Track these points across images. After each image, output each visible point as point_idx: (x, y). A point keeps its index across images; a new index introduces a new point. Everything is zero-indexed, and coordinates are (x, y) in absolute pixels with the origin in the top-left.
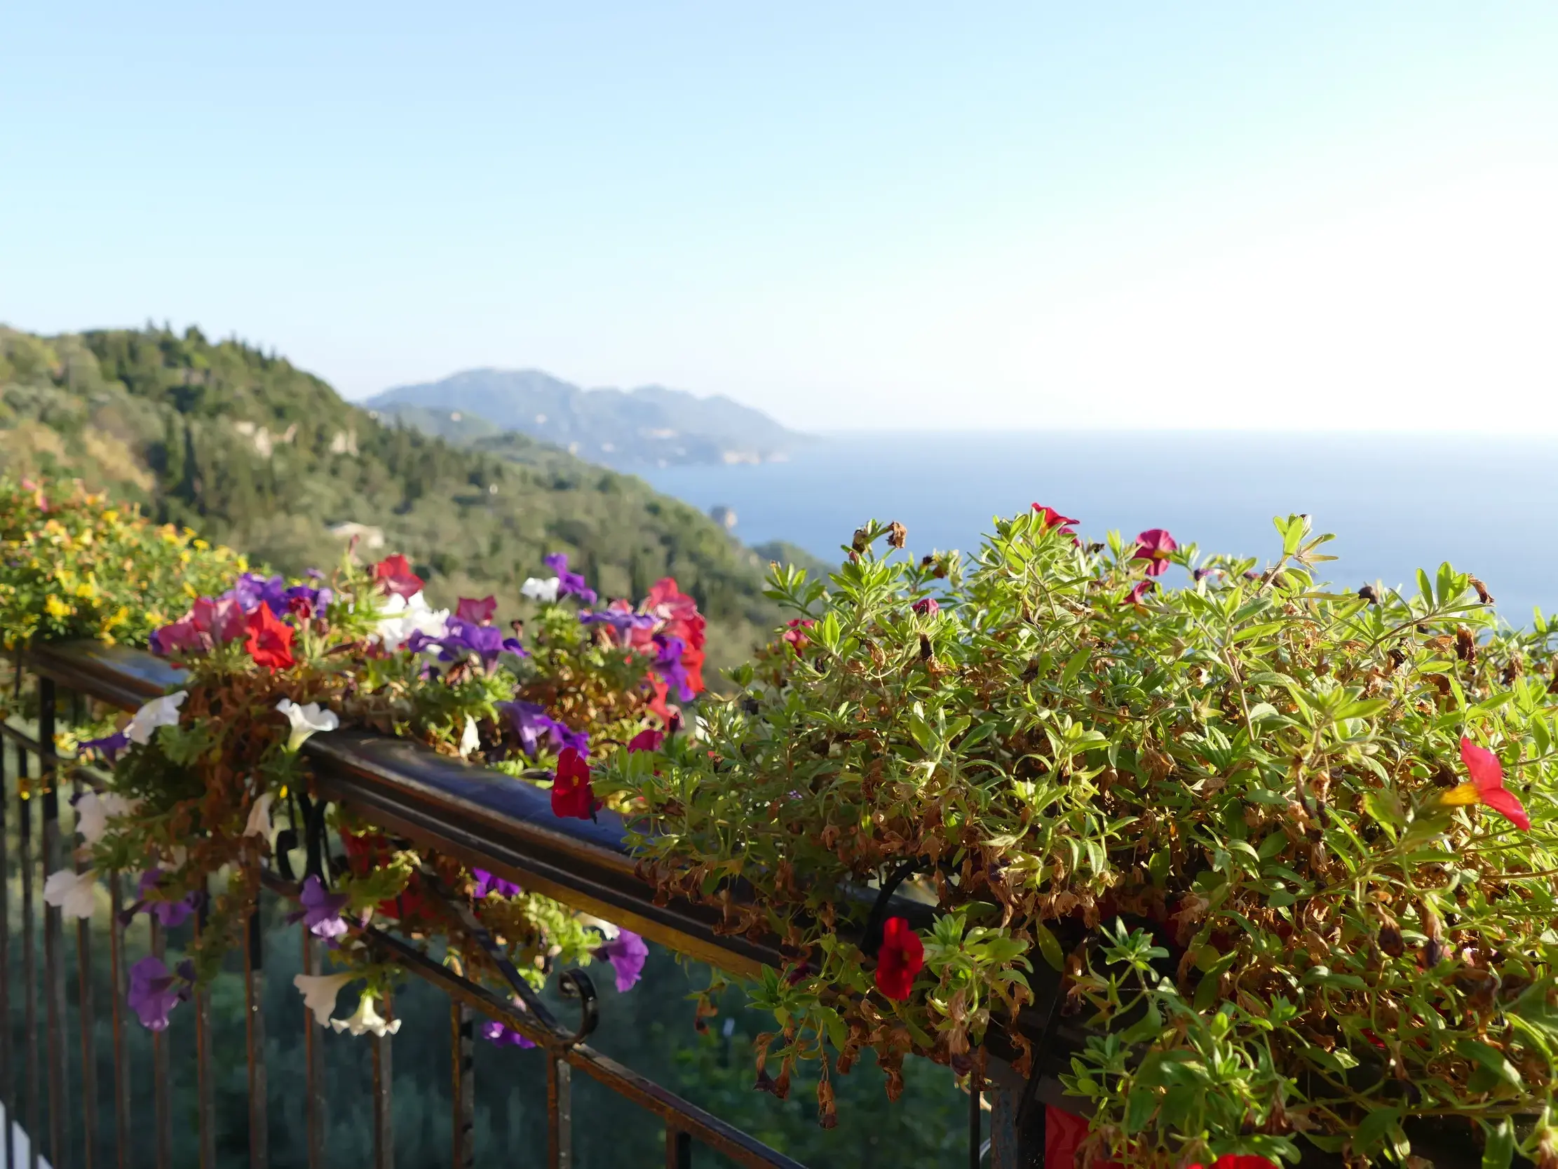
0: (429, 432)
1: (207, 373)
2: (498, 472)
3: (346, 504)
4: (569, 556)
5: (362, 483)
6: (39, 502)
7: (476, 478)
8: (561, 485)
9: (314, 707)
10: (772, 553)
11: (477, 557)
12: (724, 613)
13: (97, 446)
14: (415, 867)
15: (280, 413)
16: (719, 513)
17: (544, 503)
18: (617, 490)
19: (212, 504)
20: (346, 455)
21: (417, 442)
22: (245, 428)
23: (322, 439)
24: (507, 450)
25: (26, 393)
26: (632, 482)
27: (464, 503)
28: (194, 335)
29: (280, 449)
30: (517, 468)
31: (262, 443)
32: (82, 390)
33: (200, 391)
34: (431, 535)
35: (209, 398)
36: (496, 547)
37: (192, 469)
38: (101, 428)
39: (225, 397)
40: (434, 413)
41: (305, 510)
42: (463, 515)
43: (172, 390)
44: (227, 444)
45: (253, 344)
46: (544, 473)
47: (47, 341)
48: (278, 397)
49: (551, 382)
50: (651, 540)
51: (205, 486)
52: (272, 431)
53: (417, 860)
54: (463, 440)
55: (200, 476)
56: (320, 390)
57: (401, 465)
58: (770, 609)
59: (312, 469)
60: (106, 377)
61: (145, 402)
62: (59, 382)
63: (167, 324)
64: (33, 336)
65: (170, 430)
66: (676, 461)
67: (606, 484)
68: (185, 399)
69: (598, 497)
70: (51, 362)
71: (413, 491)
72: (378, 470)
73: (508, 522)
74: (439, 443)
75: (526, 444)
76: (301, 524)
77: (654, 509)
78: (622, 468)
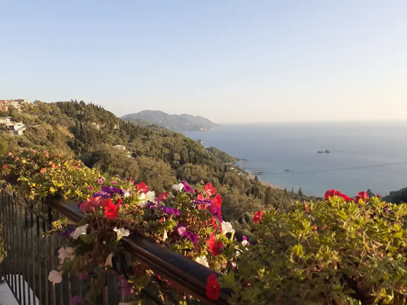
0: (136, 124)
1: (85, 111)
2: (151, 133)
3: (117, 140)
4: (167, 151)
5: (121, 136)
6: (47, 155)
7: (146, 134)
8: (165, 136)
9: (123, 229)
10: (211, 150)
11: (147, 151)
12: (201, 163)
13: (60, 128)
14: (152, 274)
15: (102, 120)
16: (199, 141)
17: (161, 139)
18: (177, 137)
19: (87, 140)
20: (117, 129)
21: (133, 127)
22: (94, 124)
23: (112, 126)
24: (153, 128)
25: (44, 116)
26: (181, 135)
27: (144, 140)
28: (82, 102)
29: (102, 128)
30: (155, 132)
31: (98, 127)
32: (57, 116)
33: (84, 115)
34: (137, 147)
35: (86, 117)
36: (151, 149)
37: (82, 133)
38: (61, 125)
39: (89, 117)
40: (137, 120)
41: (108, 142)
42: (143, 143)
43: (77, 115)
44: (90, 127)
45: (95, 105)
46: (161, 133)
47: (49, 104)
48: (101, 117)
49: (162, 113)
50: (185, 147)
51: (85, 137)
52: (100, 124)
53: (152, 273)
54: (143, 126)
55: (84, 134)
56: (111, 115)
57: (130, 132)
58: (210, 161)
59: (109, 132)
60: (62, 113)
61: (71, 118)
62: (51, 114)
63: (76, 100)
64: (45, 103)
65: (77, 124)
66: (189, 130)
67: (175, 135)
68: (80, 117)
69: (173, 138)
70: (49, 109)
71: (132, 138)
72: (124, 133)
73: (154, 144)
74: (138, 127)
75: (157, 127)
76: (107, 145)
77: (185, 141)
78: (178, 132)
